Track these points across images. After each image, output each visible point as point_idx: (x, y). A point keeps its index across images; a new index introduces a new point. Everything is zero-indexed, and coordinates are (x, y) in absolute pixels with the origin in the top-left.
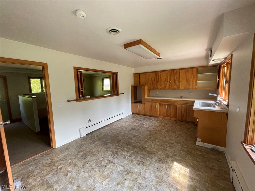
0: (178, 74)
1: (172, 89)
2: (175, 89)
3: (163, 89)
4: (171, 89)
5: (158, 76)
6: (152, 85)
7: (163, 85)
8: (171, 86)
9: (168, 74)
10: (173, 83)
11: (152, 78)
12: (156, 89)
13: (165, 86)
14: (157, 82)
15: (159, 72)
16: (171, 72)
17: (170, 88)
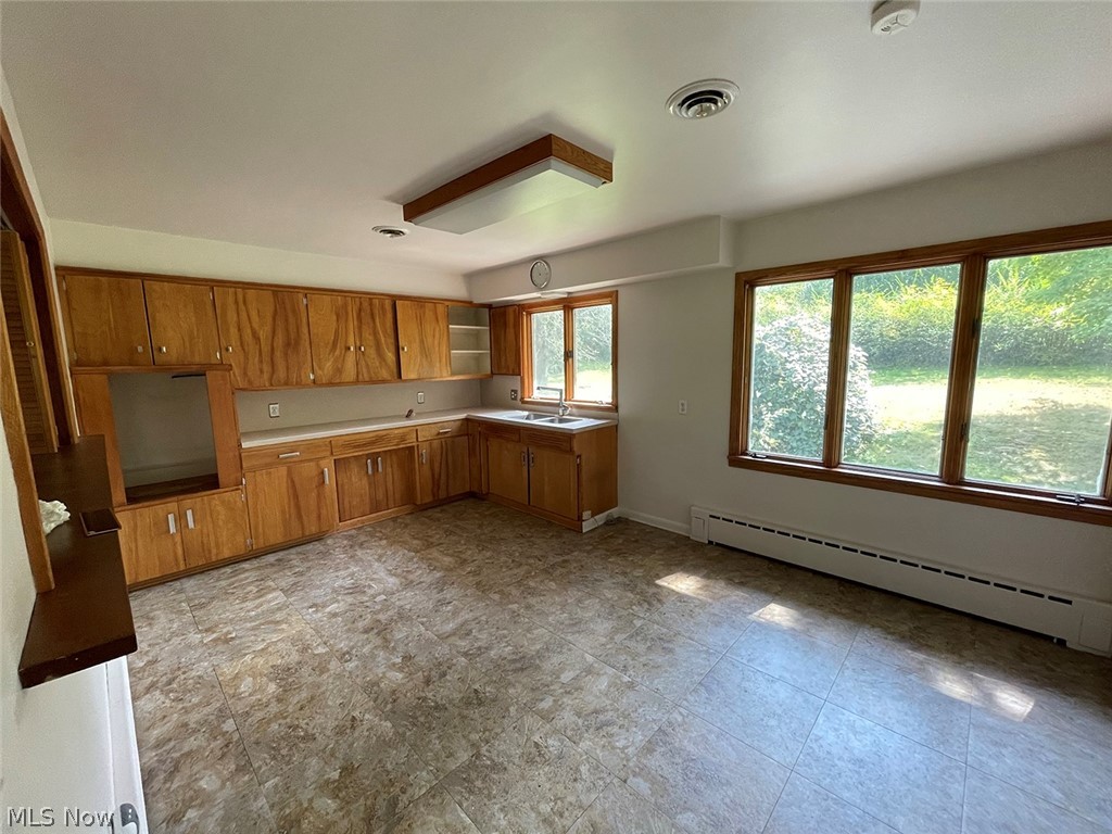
0: (389, 316)
1: (372, 382)
2: (384, 381)
3: (330, 384)
4: (365, 382)
5: (294, 311)
6: (261, 362)
7: (329, 365)
8: (365, 370)
9: (347, 313)
10: (372, 352)
11: (256, 326)
12: (286, 384)
13: (339, 371)
14: (288, 344)
15: (301, 296)
16: (361, 303)
17: (360, 377)
